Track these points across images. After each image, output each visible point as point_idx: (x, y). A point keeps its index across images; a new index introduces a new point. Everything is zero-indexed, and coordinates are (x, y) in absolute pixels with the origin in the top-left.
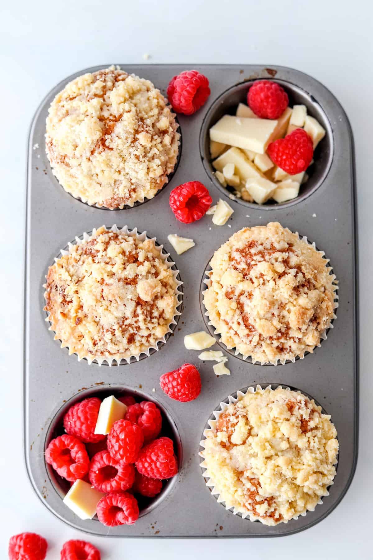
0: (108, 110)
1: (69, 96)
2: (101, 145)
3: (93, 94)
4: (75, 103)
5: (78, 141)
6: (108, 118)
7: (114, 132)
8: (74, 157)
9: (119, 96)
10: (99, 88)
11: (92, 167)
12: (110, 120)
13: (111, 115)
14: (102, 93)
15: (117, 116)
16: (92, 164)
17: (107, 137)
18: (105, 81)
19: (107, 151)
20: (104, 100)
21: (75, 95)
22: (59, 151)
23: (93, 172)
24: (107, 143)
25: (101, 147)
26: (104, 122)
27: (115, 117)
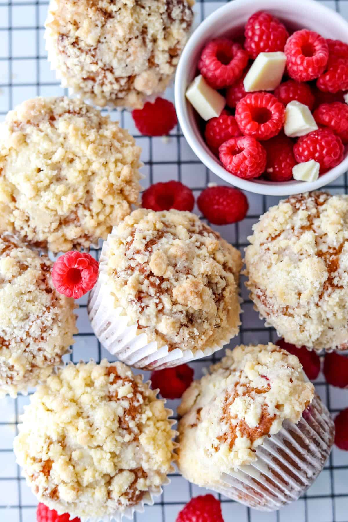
0: (324, 242)
1: (270, 235)
2: (329, 286)
3: (300, 226)
4: (282, 242)
5: (301, 288)
6: (327, 252)
7: (339, 267)
8: (299, 306)
9: (333, 223)
10: (305, 218)
11: (322, 313)
12: (331, 255)
13: (329, 248)
14: (309, 224)
15: (337, 248)
16: (322, 309)
17: (333, 274)
18: (307, 208)
19: (338, 291)
20: (315, 232)
21: (277, 233)
22: (278, 304)
23: (324, 317)
24: (335, 282)
25: (330, 289)
26: (323, 257)
27: (334, 249)
